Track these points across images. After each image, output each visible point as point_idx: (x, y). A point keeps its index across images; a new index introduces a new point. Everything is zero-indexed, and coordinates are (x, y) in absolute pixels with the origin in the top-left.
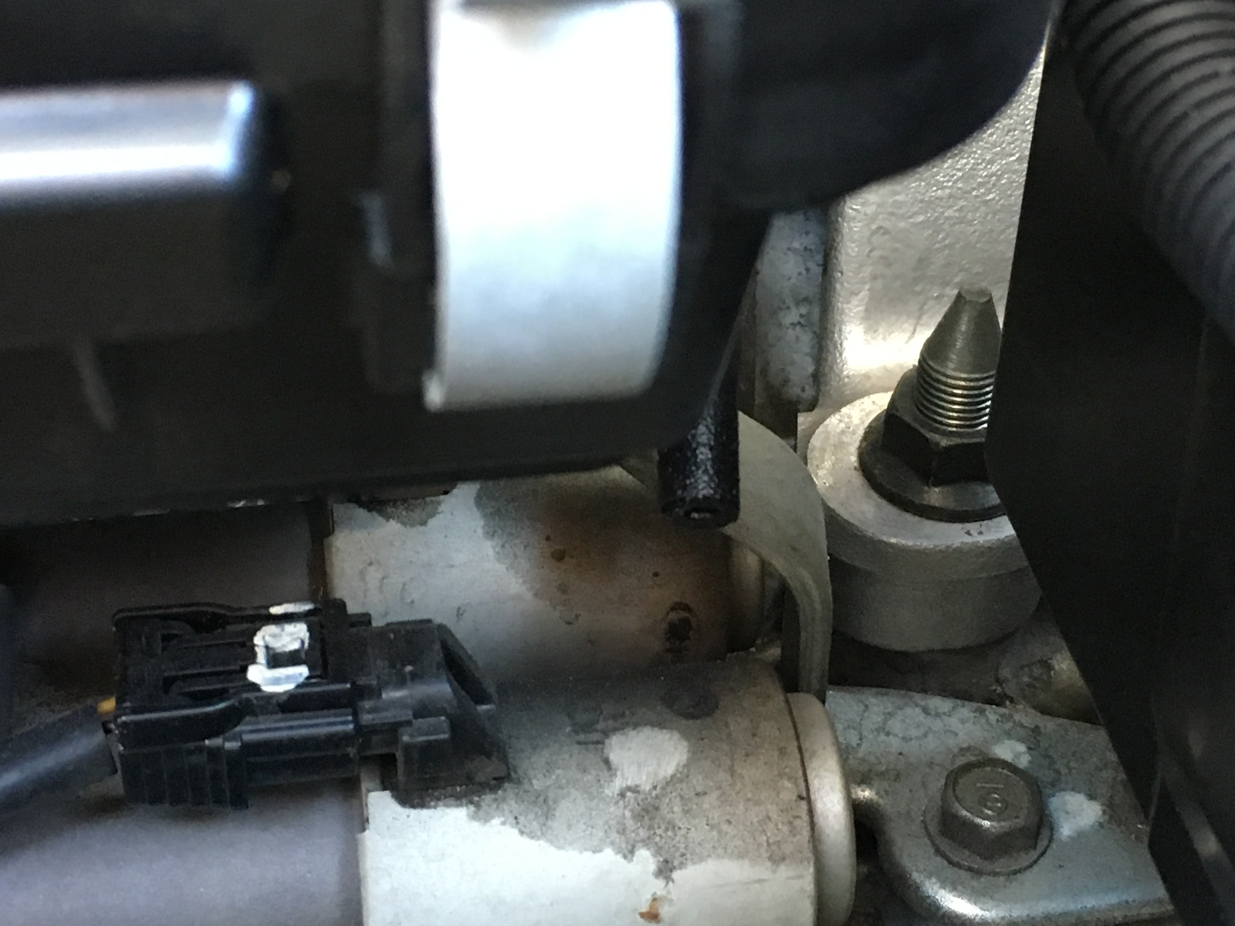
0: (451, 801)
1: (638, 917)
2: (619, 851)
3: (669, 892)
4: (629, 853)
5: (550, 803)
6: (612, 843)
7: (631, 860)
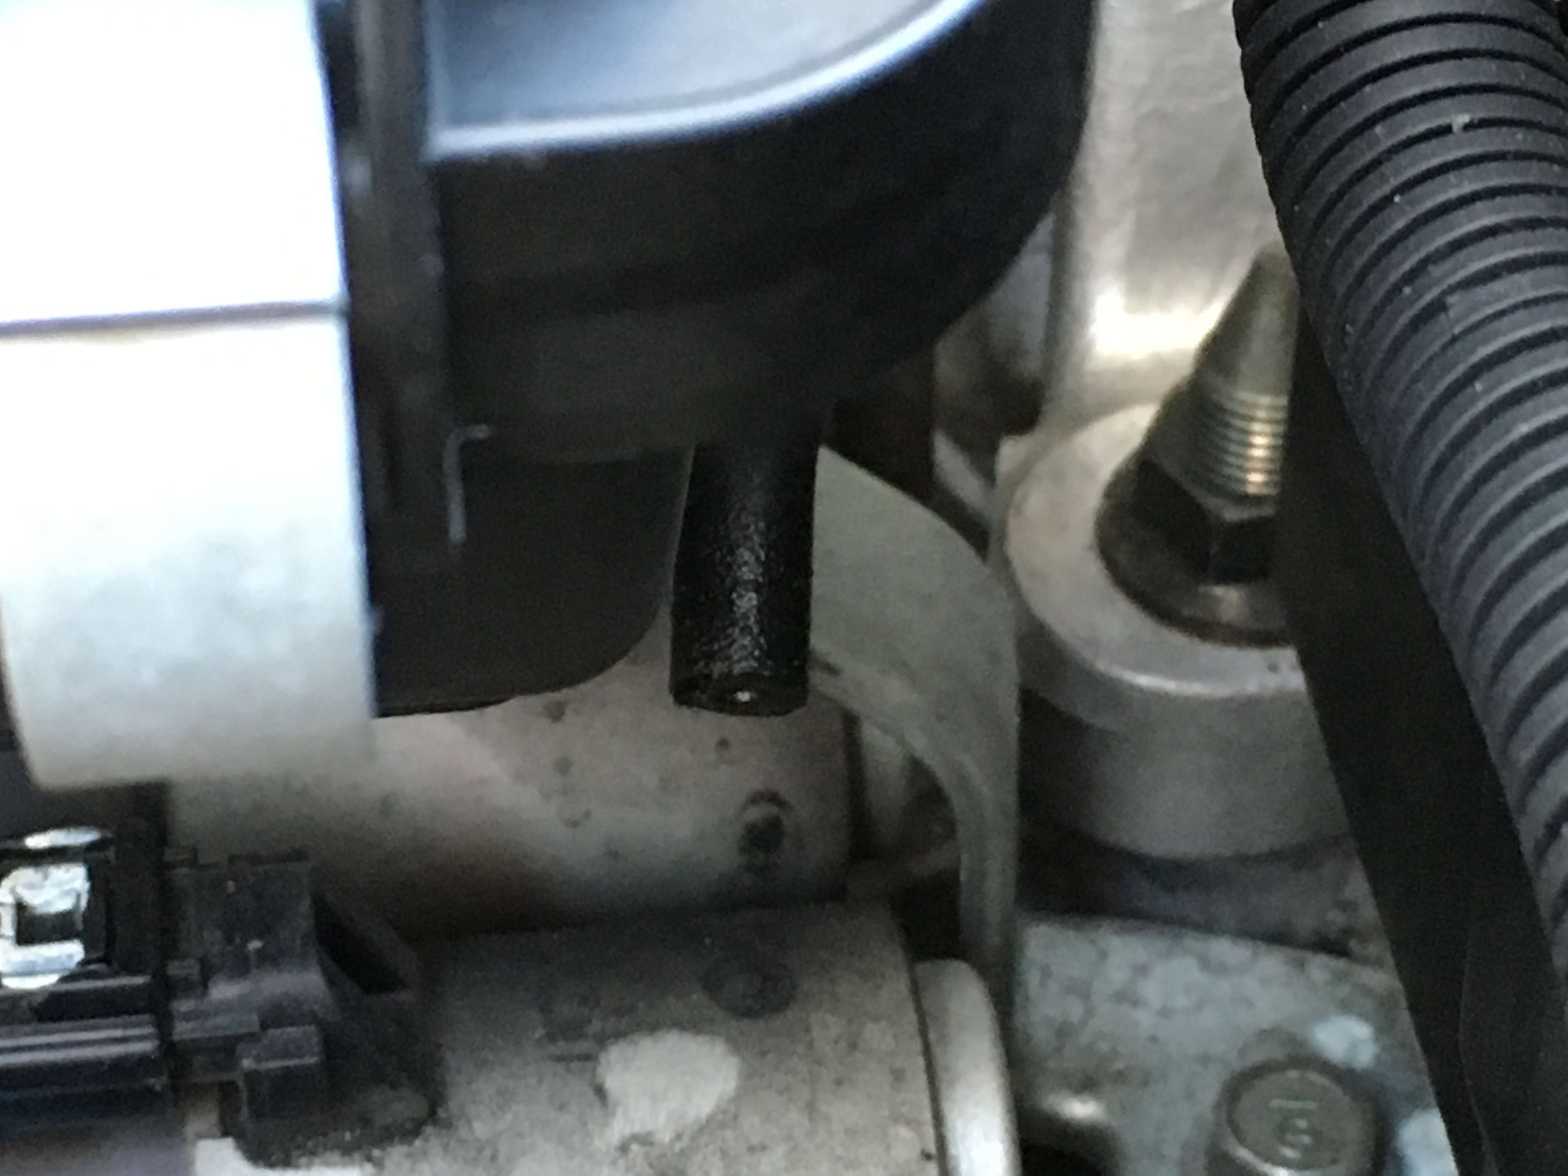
0: (336, 1156)
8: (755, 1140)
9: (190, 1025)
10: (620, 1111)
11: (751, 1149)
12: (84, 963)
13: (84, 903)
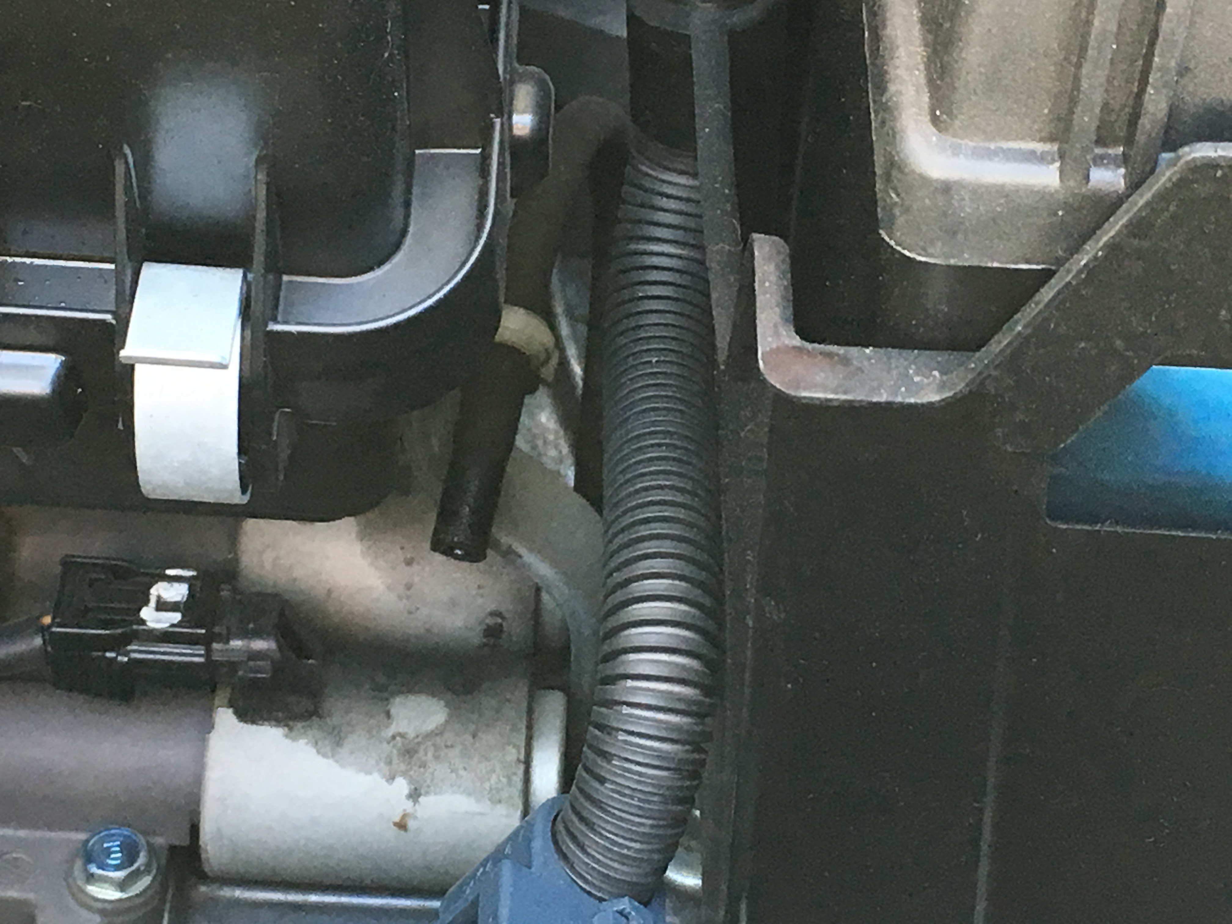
0: (273, 723)
1: (392, 825)
2: (384, 776)
3: (416, 811)
4: (391, 778)
5: (342, 735)
6: (380, 771)
7: (391, 784)
8: (449, 744)
9: (219, 654)
10: (395, 723)
12: (180, 622)
13: (185, 599)
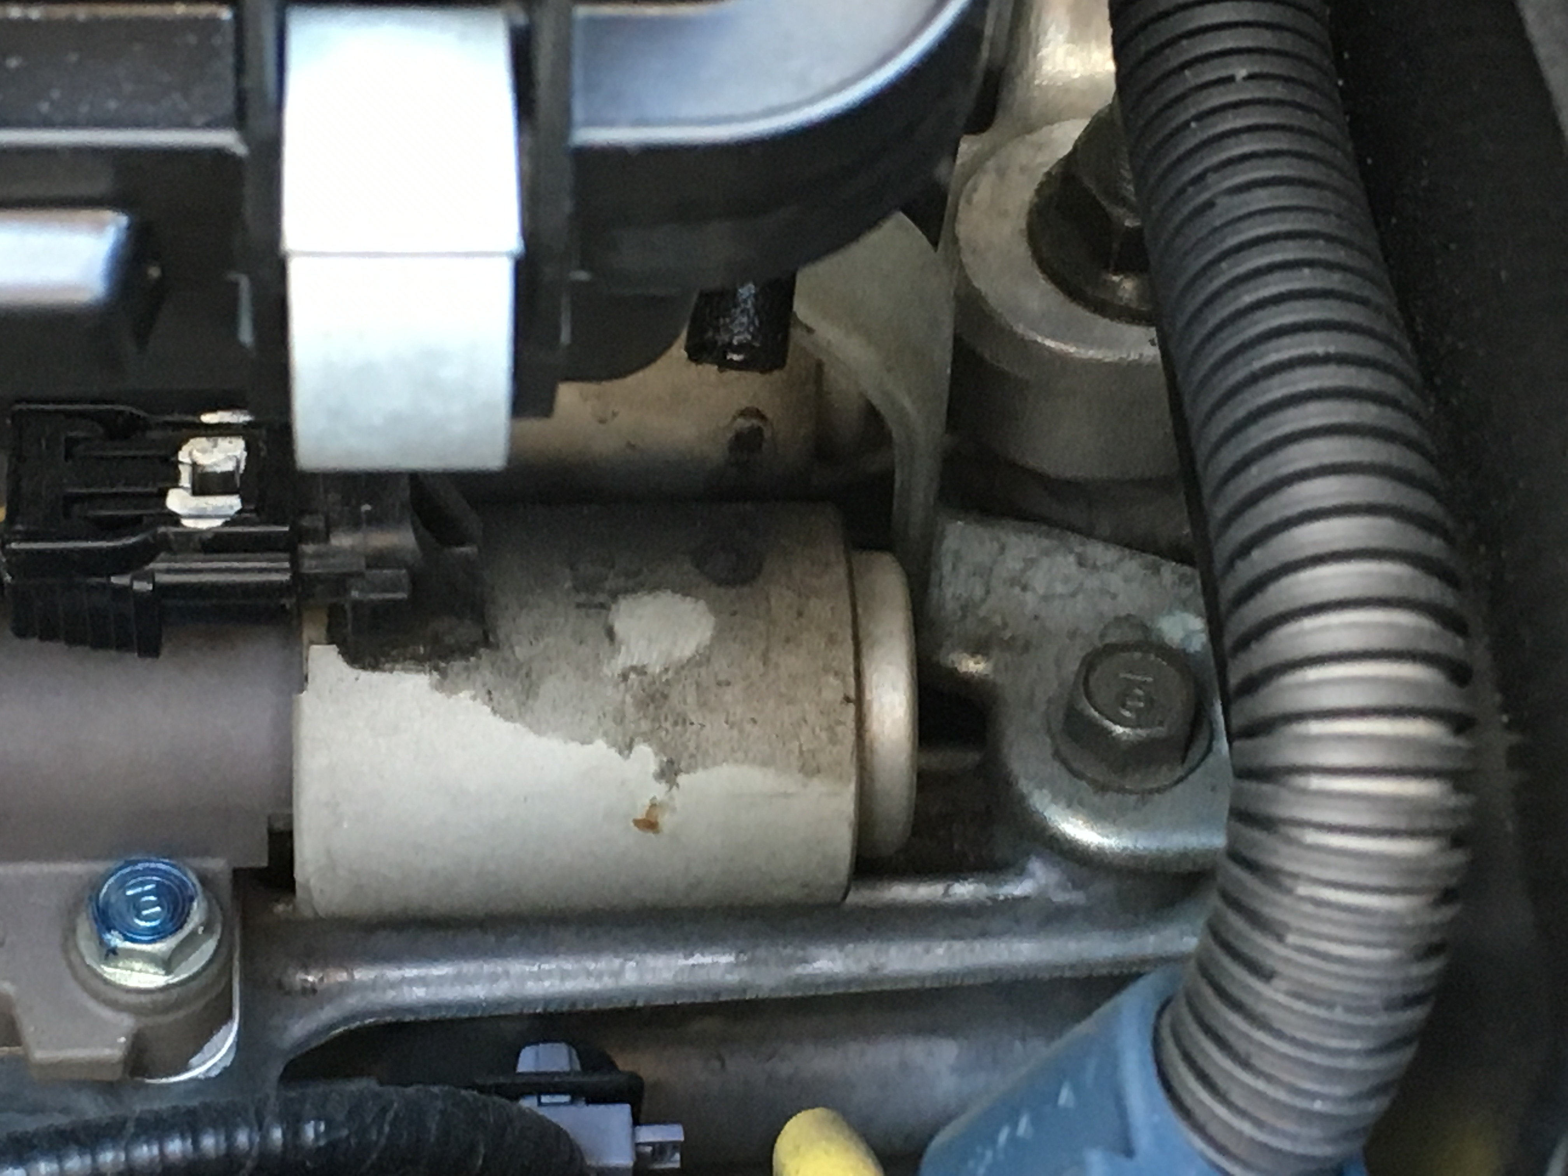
0: (412, 664)
1: (632, 824)
2: (613, 744)
3: (672, 798)
4: (626, 748)
5: (534, 676)
6: (606, 734)
7: (628, 757)
8: (722, 677)
9: (314, 563)
10: (623, 649)
11: (719, 684)
12: (241, 512)
13: (242, 466)
